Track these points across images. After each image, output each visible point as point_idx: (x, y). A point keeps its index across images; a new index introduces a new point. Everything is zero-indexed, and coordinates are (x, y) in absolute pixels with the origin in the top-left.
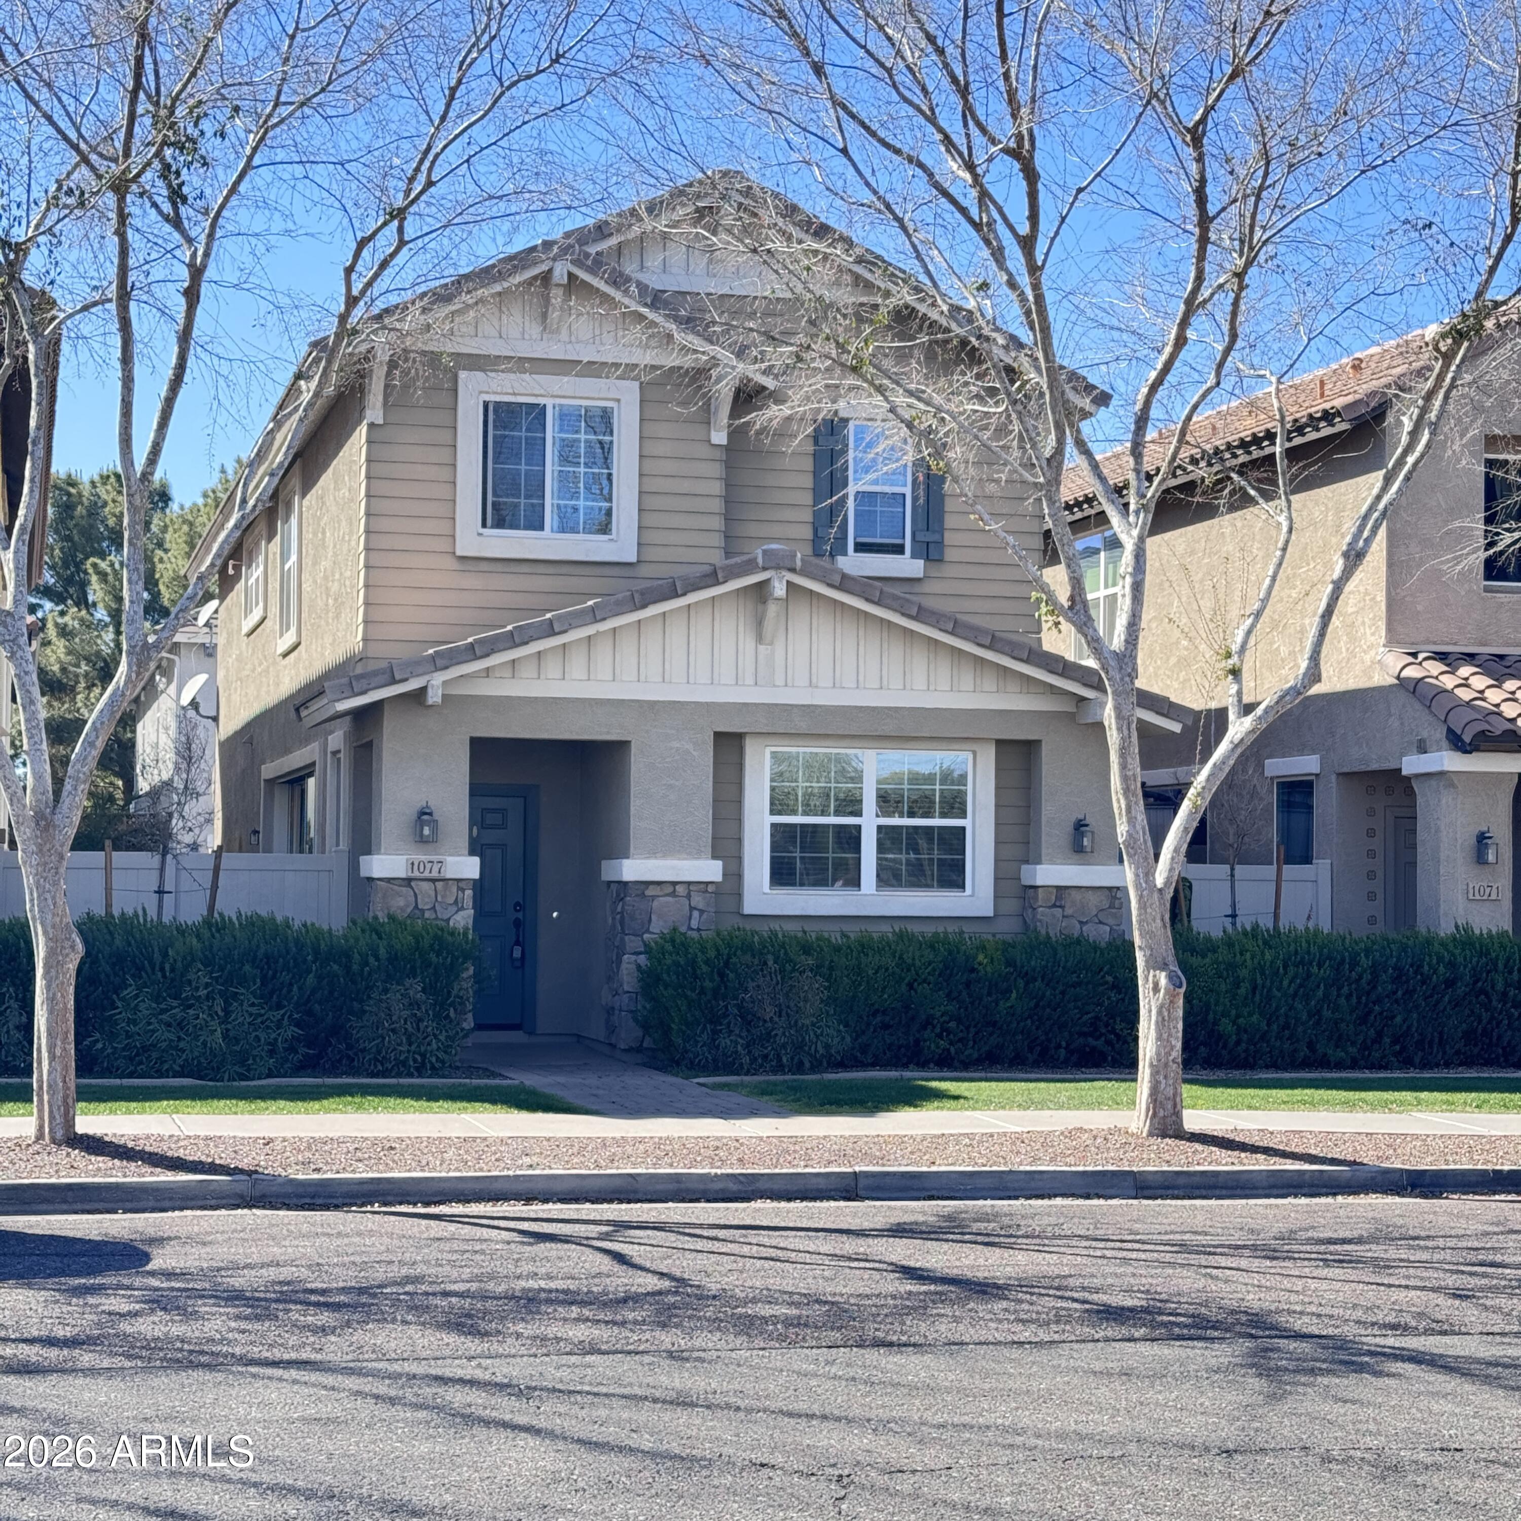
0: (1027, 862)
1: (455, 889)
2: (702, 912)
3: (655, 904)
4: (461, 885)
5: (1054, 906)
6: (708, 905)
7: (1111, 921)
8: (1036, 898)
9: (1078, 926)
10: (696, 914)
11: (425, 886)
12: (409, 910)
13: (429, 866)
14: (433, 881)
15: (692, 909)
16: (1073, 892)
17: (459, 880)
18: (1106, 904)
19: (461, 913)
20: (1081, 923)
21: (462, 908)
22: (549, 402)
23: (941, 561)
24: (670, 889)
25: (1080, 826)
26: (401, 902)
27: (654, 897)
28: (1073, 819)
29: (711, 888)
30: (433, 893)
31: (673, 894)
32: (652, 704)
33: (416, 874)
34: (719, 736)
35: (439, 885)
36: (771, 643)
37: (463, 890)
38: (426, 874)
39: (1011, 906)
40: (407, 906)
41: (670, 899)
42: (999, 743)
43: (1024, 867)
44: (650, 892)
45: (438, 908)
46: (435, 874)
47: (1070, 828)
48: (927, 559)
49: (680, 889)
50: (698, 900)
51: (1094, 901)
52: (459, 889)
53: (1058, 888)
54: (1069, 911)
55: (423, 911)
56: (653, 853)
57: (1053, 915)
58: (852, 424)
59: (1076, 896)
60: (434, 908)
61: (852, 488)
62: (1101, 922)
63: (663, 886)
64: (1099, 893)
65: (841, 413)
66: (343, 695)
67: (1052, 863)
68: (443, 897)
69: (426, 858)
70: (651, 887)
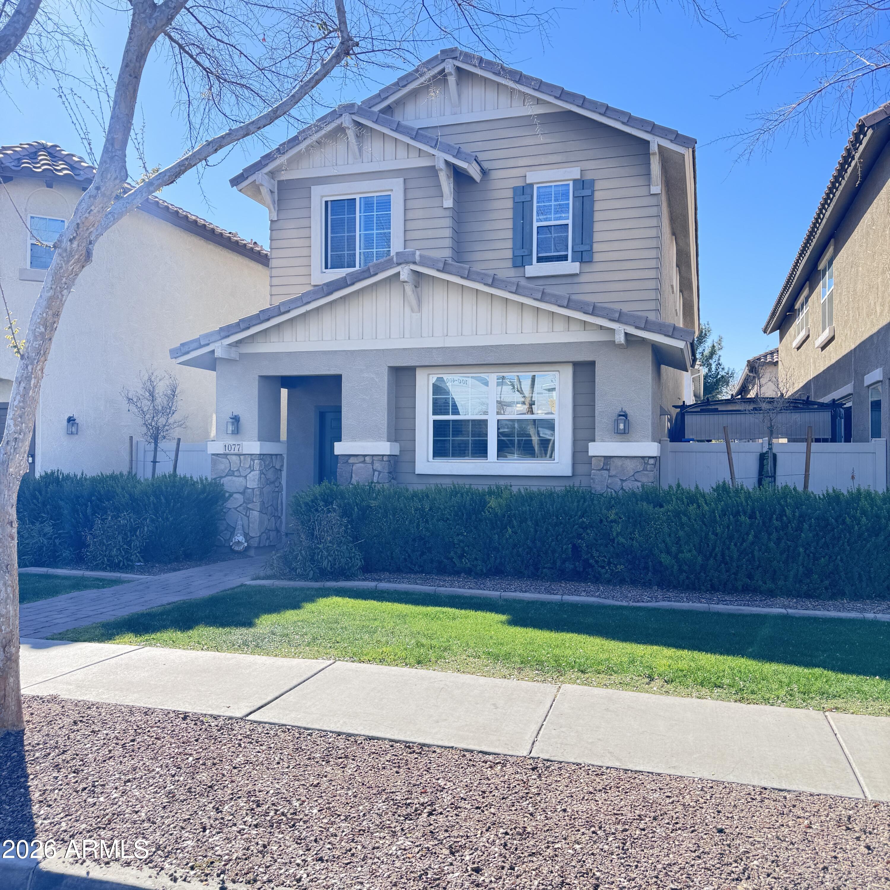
1: (249, 460)
2: (380, 472)
3: (354, 468)
4: (253, 457)
5: (602, 469)
6: (383, 468)
7: (644, 479)
8: (592, 464)
9: (619, 482)
10: (376, 473)
11: (234, 457)
12: (227, 471)
13: (233, 447)
14: (239, 455)
15: (374, 471)
16: (616, 460)
17: (250, 455)
18: (640, 468)
19: (252, 473)
20: (621, 480)
21: (253, 470)
22: (357, 197)
23: (591, 262)
24: (362, 459)
25: (619, 416)
26: (222, 467)
27: (353, 464)
29: (385, 459)
30: (238, 462)
31: (364, 462)
33: (227, 451)
34: (391, 369)
35: (242, 457)
37: (254, 460)
38: (232, 452)
39: (584, 469)
40: (226, 469)
41: (362, 465)
42: (576, 365)
44: (352, 460)
45: (241, 470)
46: (236, 451)
47: (613, 418)
48: (581, 262)
49: (367, 459)
50: (378, 466)
51: (630, 466)
52: (251, 459)
53: (605, 457)
54: (613, 473)
55: (233, 471)
56: (354, 438)
57: (602, 475)
58: (535, 187)
59: (619, 463)
60: (238, 470)
61: (536, 225)
62: (636, 480)
63: (358, 457)
64: (635, 460)
65: (528, 182)
66: (178, 355)
67: (603, 441)
68: (244, 464)
69: (232, 443)
70: (352, 458)
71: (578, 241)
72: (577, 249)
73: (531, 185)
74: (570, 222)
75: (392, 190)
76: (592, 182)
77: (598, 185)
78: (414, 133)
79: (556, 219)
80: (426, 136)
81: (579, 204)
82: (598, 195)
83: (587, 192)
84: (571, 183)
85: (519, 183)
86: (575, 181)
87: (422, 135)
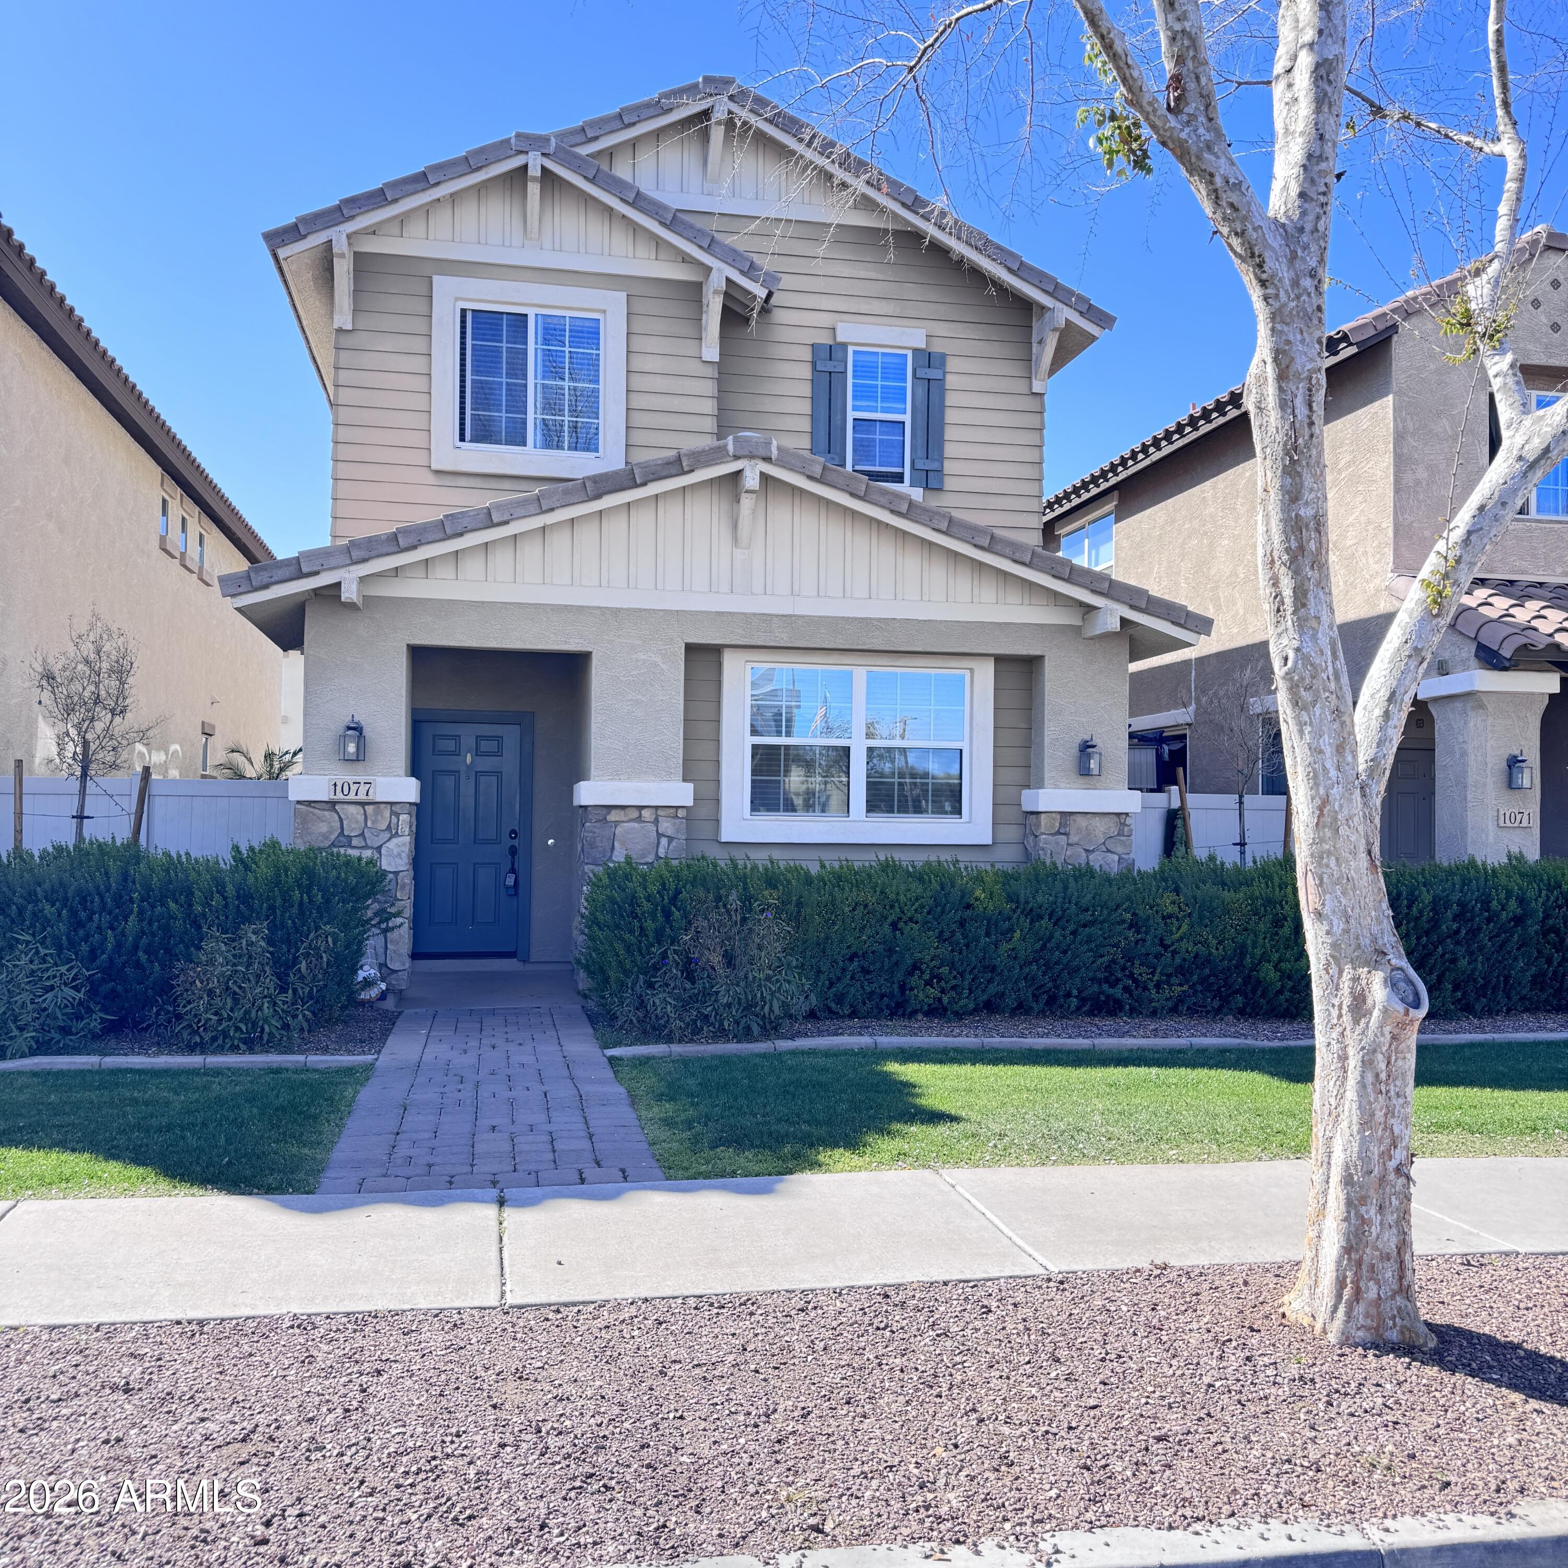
0: (1028, 787)
1: (387, 813)
2: (671, 839)
3: (619, 830)
4: (396, 809)
5: (1058, 833)
6: (678, 831)
7: (1120, 849)
8: (1038, 825)
9: (1084, 854)
10: (664, 841)
11: (352, 809)
12: (333, 837)
13: (354, 788)
14: (363, 804)
15: (659, 835)
16: (1079, 819)
17: (392, 804)
18: (1114, 831)
19: (395, 841)
20: (1087, 851)
21: (397, 835)
22: (531, 312)
23: (940, 489)
24: (635, 814)
25: (1086, 748)
26: (323, 828)
27: (617, 823)
28: (1078, 740)
29: (681, 813)
30: (361, 818)
31: (639, 819)
32: (616, 612)
33: (340, 796)
34: (691, 649)
35: (370, 809)
36: (748, 547)
37: (397, 815)
38: (352, 796)
39: (1011, 833)
40: (331, 833)
41: (636, 825)
42: (1000, 660)
43: (1025, 793)
44: (613, 816)
45: (367, 834)
46: (362, 797)
47: (1075, 751)
48: (927, 488)
49: (646, 814)
50: (666, 826)
51: (1101, 828)
52: (392, 813)
53: (1062, 814)
54: (1074, 839)
55: (350, 838)
56: (616, 775)
57: (1057, 843)
58: (851, 349)
59: (1082, 822)
60: (362, 835)
61: (851, 415)
62: (1109, 851)
63: (628, 810)
64: (1107, 819)
65: (840, 339)
66: (241, 590)
67: (1056, 787)
68: (373, 822)
69: (350, 779)
70: (613, 812)
71: (921, 452)
72: (920, 465)
73: (844, 346)
74: (907, 418)
75: (604, 312)
76: (943, 357)
77: (952, 365)
78: (670, 217)
79: (885, 410)
80: (691, 227)
81: (921, 391)
82: (951, 381)
83: (933, 374)
84: (910, 354)
85: (824, 339)
86: (916, 351)
87: (683, 222)
